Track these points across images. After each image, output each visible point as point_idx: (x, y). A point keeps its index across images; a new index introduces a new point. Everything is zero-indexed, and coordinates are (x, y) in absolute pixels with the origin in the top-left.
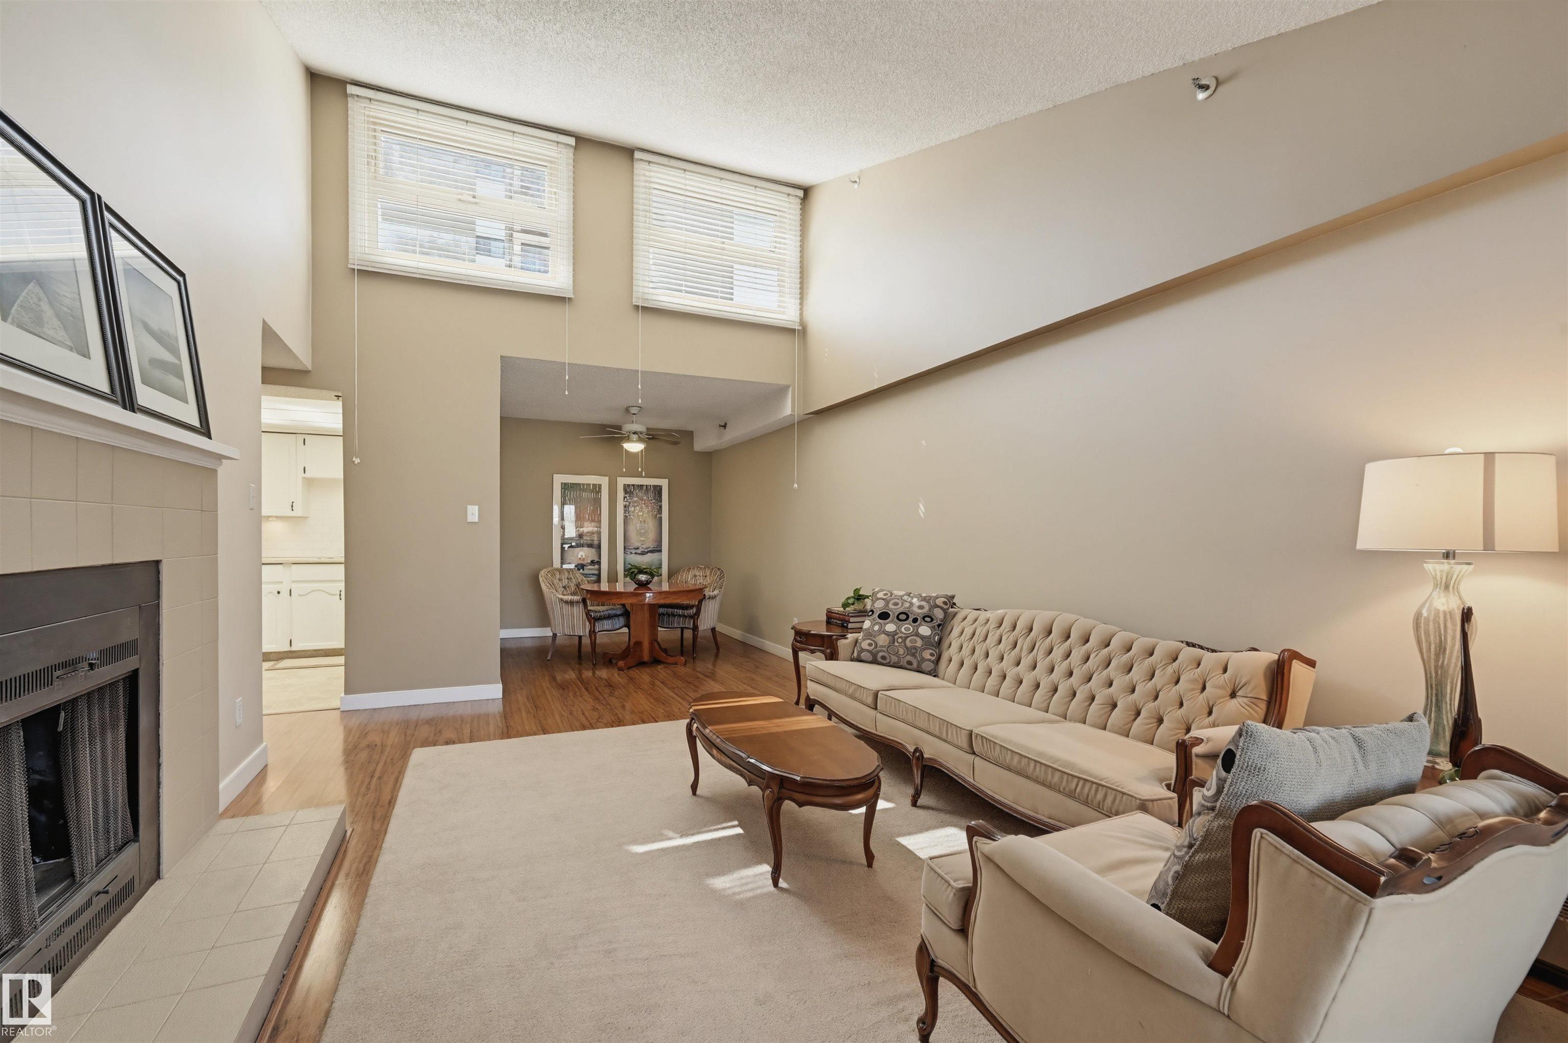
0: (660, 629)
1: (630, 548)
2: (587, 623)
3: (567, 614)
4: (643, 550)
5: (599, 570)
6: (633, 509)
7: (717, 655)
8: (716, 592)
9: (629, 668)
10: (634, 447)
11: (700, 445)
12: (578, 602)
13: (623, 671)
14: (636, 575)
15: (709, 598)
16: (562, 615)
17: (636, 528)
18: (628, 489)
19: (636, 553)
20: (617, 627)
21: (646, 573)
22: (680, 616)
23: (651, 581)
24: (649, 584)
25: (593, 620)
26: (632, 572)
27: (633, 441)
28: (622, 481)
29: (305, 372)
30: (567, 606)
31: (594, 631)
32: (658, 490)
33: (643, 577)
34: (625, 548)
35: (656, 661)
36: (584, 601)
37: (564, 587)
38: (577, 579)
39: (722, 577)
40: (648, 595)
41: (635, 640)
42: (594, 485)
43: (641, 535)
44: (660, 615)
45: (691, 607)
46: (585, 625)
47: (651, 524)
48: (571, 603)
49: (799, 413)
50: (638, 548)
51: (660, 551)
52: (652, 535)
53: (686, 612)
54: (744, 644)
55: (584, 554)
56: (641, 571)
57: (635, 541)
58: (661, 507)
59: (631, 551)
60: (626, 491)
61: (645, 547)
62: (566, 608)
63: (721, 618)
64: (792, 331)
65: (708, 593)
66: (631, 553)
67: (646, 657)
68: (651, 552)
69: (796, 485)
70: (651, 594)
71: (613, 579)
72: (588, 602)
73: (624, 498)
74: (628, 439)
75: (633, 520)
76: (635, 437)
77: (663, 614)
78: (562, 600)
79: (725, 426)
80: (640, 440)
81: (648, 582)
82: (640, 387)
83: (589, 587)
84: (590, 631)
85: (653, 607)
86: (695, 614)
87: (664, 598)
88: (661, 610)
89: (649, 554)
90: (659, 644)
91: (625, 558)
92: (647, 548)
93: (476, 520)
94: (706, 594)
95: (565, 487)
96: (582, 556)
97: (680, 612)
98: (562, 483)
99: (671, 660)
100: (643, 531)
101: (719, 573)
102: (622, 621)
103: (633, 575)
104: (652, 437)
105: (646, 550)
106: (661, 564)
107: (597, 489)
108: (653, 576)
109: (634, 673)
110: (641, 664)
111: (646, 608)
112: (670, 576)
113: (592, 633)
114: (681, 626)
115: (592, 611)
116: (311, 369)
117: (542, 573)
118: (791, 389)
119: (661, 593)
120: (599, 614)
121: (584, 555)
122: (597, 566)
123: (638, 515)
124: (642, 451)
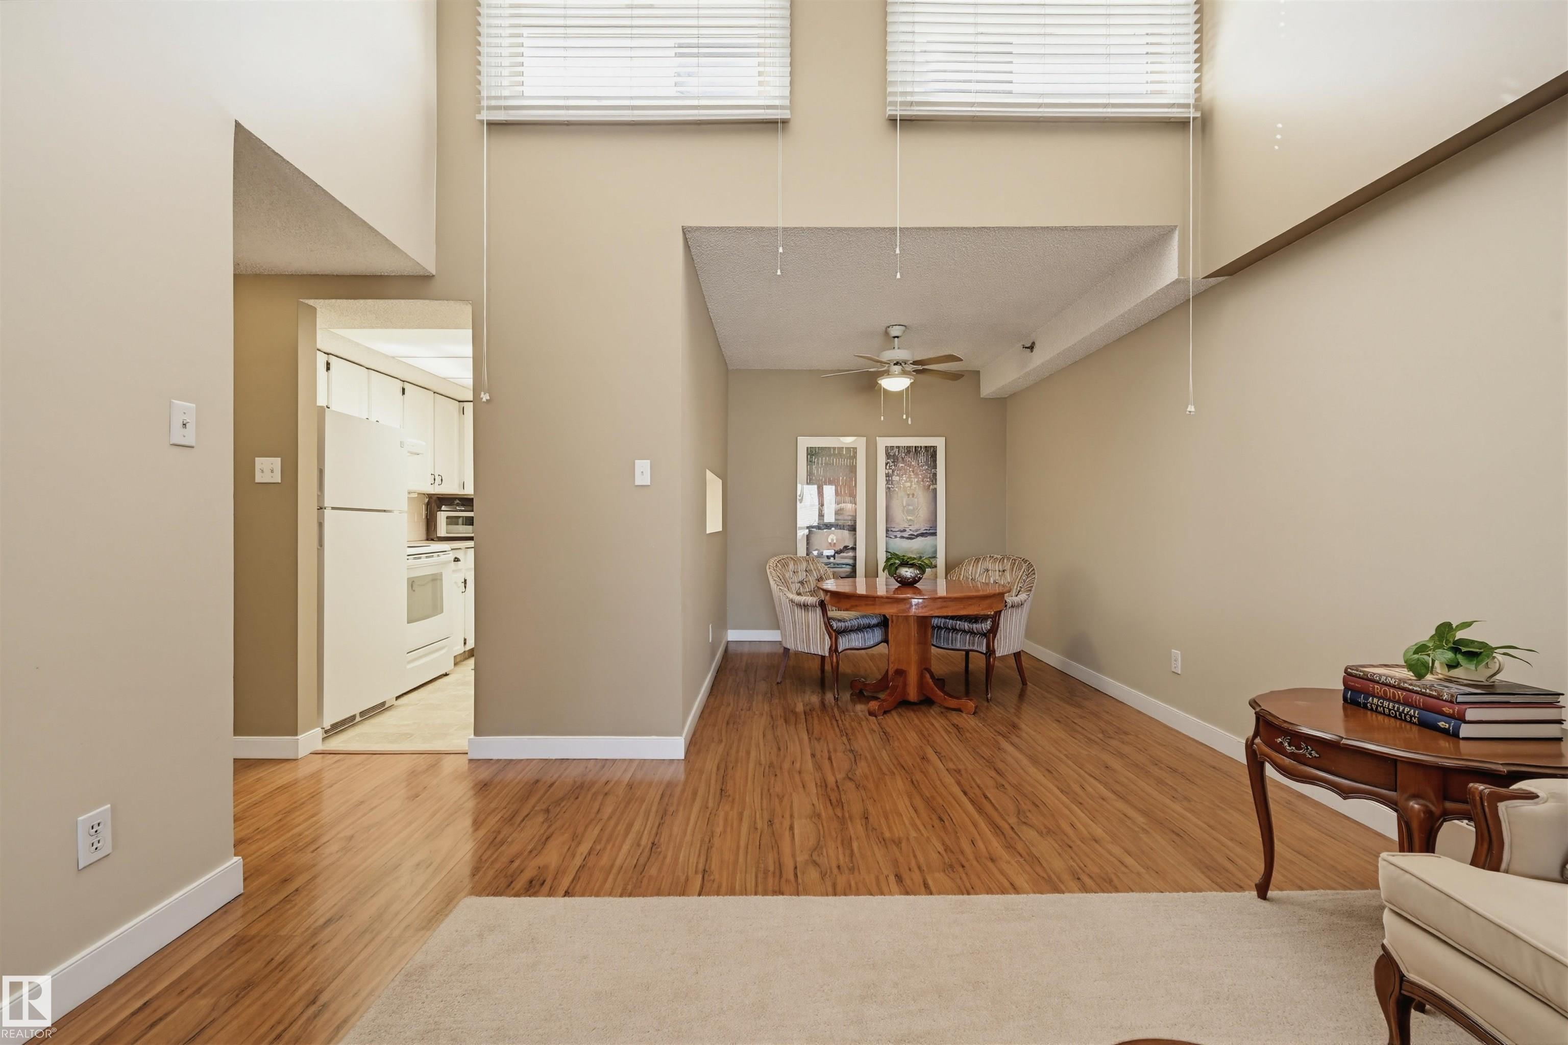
0: (934, 650)
1: (894, 530)
2: (827, 637)
3: (800, 622)
4: (912, 533)
5: (855, 558)
6: (897, 478)
7: (1022, 696)
8: (1023, 596)
9: (885, 712)
10: (896, 383)
11: (989, 387)
12: (814, 606)
13: (876, 717)
14: (897, 568)
15: (1012, 606)
16: (794, 623)
17: (903, 504)
18: (893, 455)
19: (902, 537)
20: (872, 643)
21: (912, 566)
22: (964, 631)
23: (920, 579)
24: (918, 581)
25: (835, 633)
26: (895, 563)
27: (895, 376)
28: (883, 443)
29: (427, 278)
30: (799, 610)
31: (836, 650)
32: (931, 452)
33: (908, 572)
34: (887, 531)
35: (927, 702)
36: (822, 604)
37: (801, 583)
38: (819, 571)
39: (1031, 570)
40: (914, 601)
41: (895, 668)
42: (848, 449)
43: (909, 512)
44: (933, 628)
45: (984, 618)
46: (824, 639)
47: (922, 500)
48: (805, 606)
49: (1196, 272)
50: (904, 531)
51: (935, 534)
52: (923, 513)
53: (975, 626)
54: (1064, 676)
55: (837, 537)
56: (905, 563)
57: (901, 520)
58: (935, 475)
59: (895, 534)
60: (888, 456)
61: (914, 529)
62: (800, 614)
63: (1029, 633)
64: (1182, 124)
65: (1010, 599)
66: (896, 537)
67: (913, 694)
68: (922, 535)
69: (1191, 408)
70: (920, 601)
71: (871, 574)
72: (829, 607)
73: (886, 464)
74: (887, 373)
75: (897, 493)
76: (897, 369)
77: (939, 628)
78: (792, 601)
79: (1031, 348)
80: (904, 373)
81: (915, 580)
82: (898, 251)
83: (830, 585)
84: (830, 649)
85: (923, 622)
86: (989, 631)
87: (941, 608)
88: (935, 621)
89: (920, 539)
90: (932, 676)
91: (887, 543)
92: (917, 531)
93: (647, 482)
94: (1007, 600)
95: (812, 453)
96: (832, 540)
97: (966, 626)
98: (807, 448)
99: (952, 703)
100: (911, 508)
101: (1024, 566)
102: (878, 635)
103: (893, 568)
104: (920, 368)
105: (915, 534)
106: (935, 552)
107: (852, 452)
108: (922, 569)
109: (894, 721)
110: (904, 704)
111: (912, 621)
112: (949, 569)
113: (834, 649)
114: (967, 647)
115: (834, 619)
116: (434, 273)
117: (772, 562)
118: (1177, 232)
119: (935, 599)
120: (843, 624)
121: (835, 538)
122: (851, 554)
123: (904, 487)
124: (907, 389)
